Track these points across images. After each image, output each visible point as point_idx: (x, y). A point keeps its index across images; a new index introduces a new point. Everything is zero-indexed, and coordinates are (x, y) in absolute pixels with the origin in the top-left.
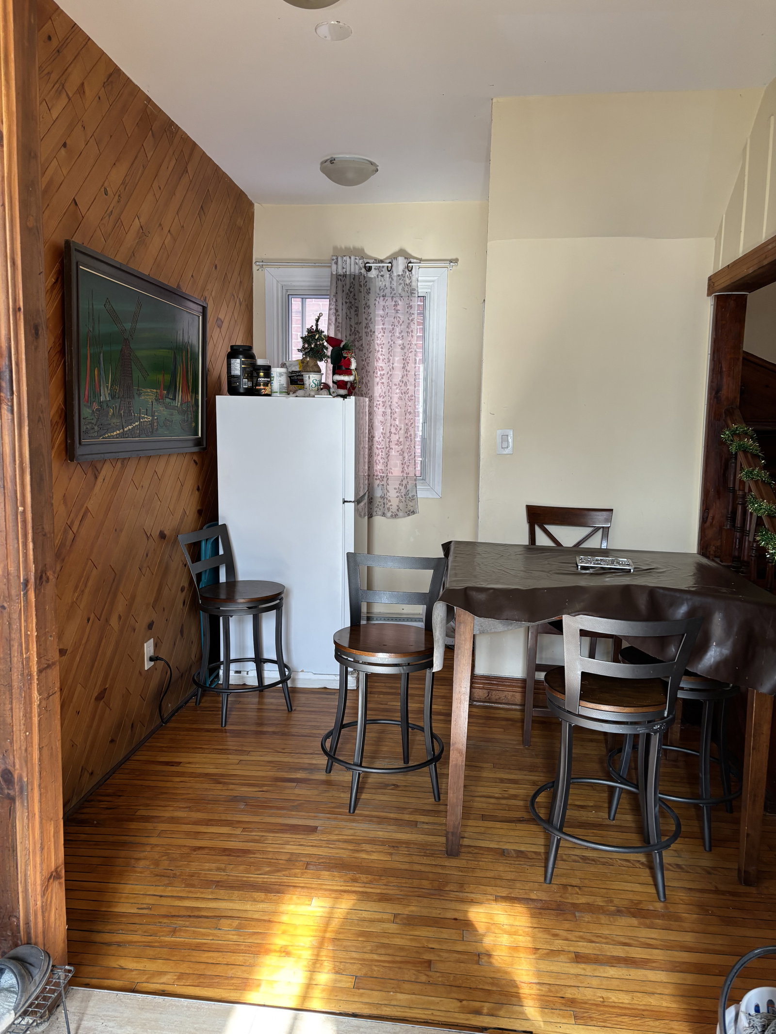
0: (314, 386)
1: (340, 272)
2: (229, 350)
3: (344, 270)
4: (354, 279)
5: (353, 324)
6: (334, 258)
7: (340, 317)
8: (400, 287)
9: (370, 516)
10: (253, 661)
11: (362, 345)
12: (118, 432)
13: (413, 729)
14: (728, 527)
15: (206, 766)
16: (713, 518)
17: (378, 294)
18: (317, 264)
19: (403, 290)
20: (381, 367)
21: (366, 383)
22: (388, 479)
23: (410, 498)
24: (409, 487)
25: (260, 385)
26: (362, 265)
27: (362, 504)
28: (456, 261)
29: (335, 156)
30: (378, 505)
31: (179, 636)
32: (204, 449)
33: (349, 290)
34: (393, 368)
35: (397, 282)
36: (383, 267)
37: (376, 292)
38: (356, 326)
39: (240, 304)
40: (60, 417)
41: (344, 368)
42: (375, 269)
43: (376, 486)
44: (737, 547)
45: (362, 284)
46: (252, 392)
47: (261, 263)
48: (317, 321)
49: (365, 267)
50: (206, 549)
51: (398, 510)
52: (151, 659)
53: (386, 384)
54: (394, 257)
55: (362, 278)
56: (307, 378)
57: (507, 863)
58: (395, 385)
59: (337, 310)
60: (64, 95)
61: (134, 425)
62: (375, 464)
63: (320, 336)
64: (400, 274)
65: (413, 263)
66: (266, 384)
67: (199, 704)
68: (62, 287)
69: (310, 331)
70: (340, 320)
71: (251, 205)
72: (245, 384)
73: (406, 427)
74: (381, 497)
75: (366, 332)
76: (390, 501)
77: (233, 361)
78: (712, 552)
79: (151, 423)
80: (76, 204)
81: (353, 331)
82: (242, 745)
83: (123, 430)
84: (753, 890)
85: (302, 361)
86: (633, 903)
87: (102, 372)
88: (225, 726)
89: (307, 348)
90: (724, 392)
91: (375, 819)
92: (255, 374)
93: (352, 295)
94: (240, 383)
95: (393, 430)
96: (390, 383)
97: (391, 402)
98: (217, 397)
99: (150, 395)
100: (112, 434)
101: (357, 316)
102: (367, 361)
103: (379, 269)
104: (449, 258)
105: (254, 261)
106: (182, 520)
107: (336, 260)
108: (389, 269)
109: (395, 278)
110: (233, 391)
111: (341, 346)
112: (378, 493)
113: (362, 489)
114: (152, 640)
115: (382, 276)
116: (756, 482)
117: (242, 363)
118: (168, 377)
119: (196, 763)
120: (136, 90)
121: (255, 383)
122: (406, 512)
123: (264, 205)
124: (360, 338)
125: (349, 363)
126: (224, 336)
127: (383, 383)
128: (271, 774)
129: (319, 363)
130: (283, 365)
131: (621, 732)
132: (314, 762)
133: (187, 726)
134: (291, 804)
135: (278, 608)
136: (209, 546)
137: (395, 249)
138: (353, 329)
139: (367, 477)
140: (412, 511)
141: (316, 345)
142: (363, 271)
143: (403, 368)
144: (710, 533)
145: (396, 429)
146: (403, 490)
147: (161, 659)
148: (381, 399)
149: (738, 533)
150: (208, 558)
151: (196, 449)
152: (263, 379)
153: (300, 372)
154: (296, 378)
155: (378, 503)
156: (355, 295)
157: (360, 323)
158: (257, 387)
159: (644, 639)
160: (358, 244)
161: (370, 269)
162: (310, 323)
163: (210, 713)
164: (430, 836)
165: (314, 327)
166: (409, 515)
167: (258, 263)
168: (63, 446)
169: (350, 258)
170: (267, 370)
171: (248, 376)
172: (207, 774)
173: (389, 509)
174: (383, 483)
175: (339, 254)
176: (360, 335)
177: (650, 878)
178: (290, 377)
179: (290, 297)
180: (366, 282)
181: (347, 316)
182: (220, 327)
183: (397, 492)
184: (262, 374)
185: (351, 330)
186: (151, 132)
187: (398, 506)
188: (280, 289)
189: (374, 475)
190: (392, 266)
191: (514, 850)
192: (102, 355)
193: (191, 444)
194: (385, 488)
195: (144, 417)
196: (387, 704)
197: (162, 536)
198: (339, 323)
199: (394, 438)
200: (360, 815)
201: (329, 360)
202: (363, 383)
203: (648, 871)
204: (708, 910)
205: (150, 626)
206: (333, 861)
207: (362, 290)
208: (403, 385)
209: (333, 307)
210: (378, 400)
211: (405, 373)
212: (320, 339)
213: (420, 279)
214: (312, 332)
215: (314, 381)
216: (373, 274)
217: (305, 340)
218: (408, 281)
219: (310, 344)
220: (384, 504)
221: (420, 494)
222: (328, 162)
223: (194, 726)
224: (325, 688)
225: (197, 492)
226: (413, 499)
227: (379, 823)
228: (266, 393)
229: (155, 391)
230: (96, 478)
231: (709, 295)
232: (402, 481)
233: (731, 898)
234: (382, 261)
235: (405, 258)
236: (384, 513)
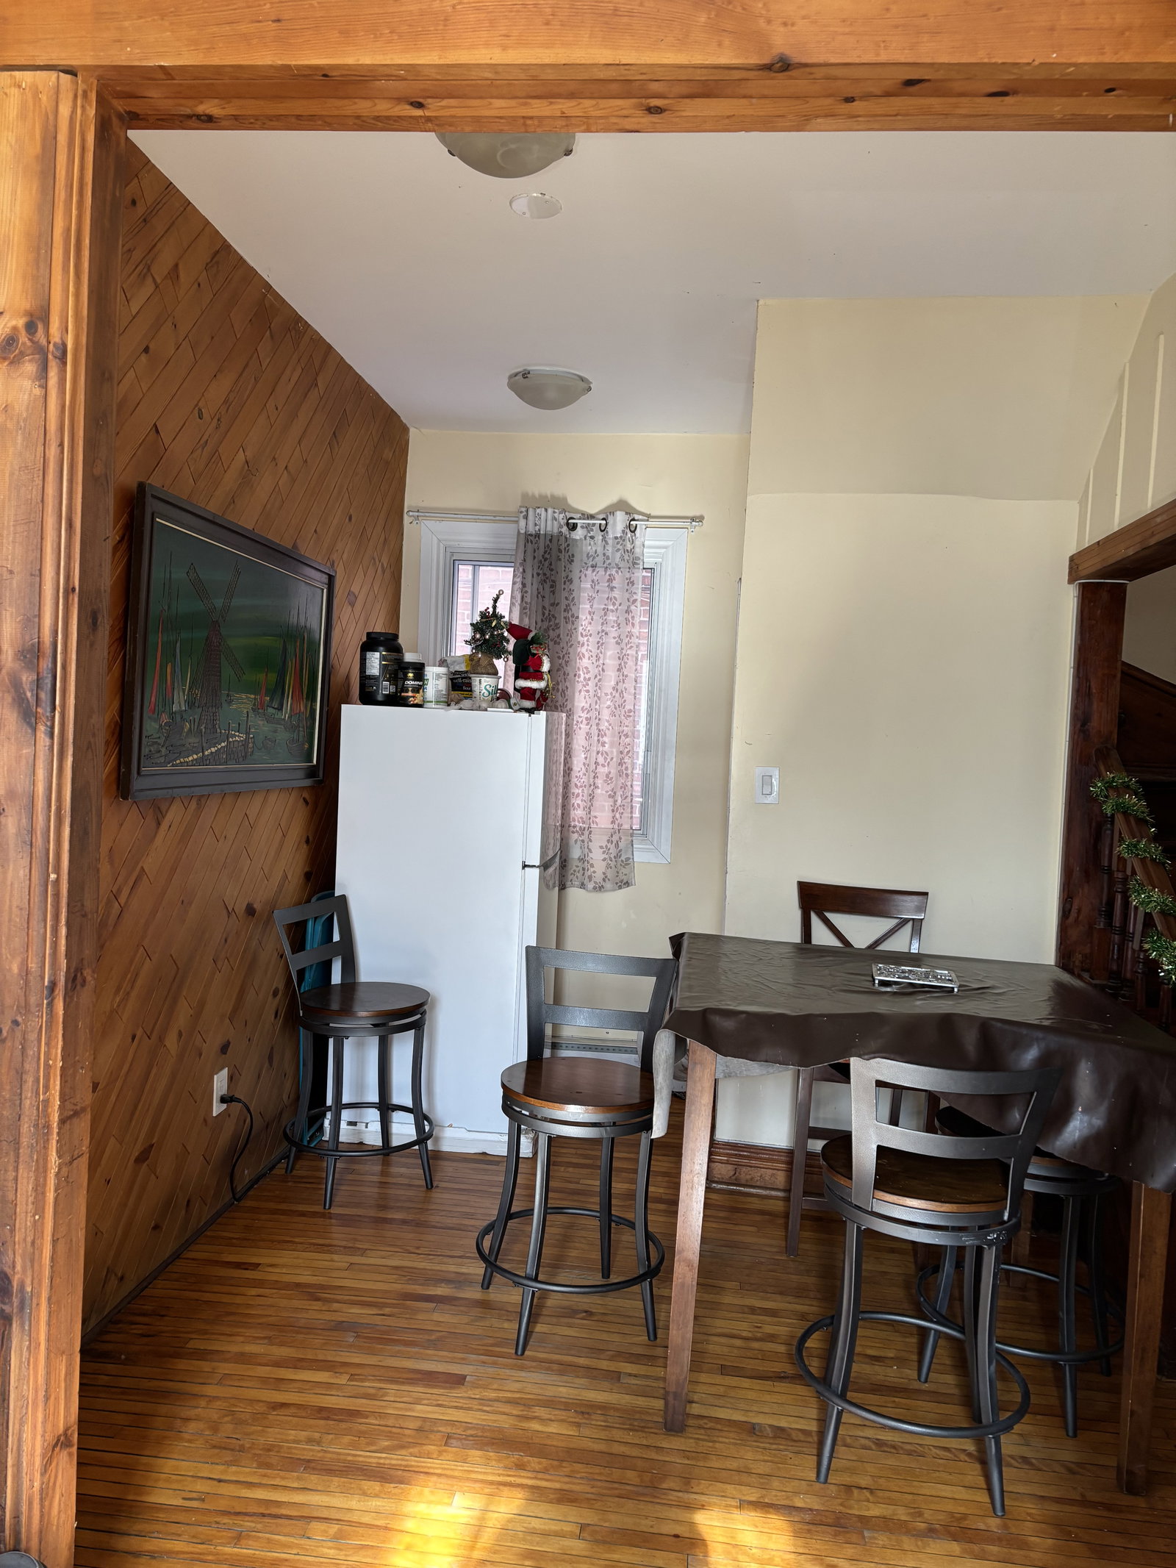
0: (486, 694)
1: (532, 530)
2: (364, 639)
3: (537, 527)
4: (551, 541)
5: (547, 606)
6: (524, 509)
7: (529, 595)
8: (618, 555)
9: (563, 887)
10: (376, 1108)
11: (559, 635)
12: (195, 756)
13: (618, 1223)
14: (1102, 926)
15: (298, 1272)
16: (1079, 911)
17: (586, 564)
18: (497, 518)
19: (622, 559)
20: (586, 668)
21: (563, 691)
22: (590, 833)
23: (622, 861)
24: (622, 845)
25: (407, 691)
26: (563, 522)
27: (551, 870)
28: (700, 519)
29: (529, 368)
30: (575, 871)
31: (267, 1064)
32: (320, 782)
33: (543, 556)
34: (603, 670)
35: (613, 547)
36: (594, 525)
37: (582, 560)
38: (551, 608)
39: (384, 572)
40: (113, 734)
41: (531, 670)
42: (582, 527)
43: (572, 842)
44: (1115, 957)
45: (562, 547)
46: (396, 700)
47: (417, 514)
48: (496, 600)
49: (568, 524)
50: (314, 932)
51: (604, 880)
52: (223, 1100)
53: (592, 693)
54: (610, 511)
55: (563, 539)
56: (477, 683)
57: (758, 1447)
58: (606, 694)
59: (524, 585)
60: (149, 280)
61: (219, 747)
62: (572, 809)
63: (499, 623)
64: (619, 536)
65: (637, 520)
66: (416, 690)
67: (291, 1171)
68: (129, 547)
69: (484, 615)
70: (528, 599)
71: (405, 430)
72: (386, 688)
73: (621, 756)
74: (580, 859)
75: (565, 618)
76: (592, 866)
77: (369, 655)
78: (1077, 963)
79: (245, 743)
80: (157, 432)
81: (547, 614)
82: (356, 1240)
83: (203, 752)
84: (1141, 1502)
85: (471, 658)
86: (953, 1517)
87: (178, 670)
88: (330, 1208)
89: (478, 640)
90: (1094, 724)
91: (555, 1367)
92: (401, 675)
93: (547, 564)
94: (378, 688)
95: (601, 760)
96: (599, 691)
97: (599, 719)
98: (344, 707)
99: (245, 703)
100: (186, 759)
101: (554, 594)
102: (566, 658)
103: (587, 527)
104: (691, 514)
105: (406, 510)
106: (281, 886)
107: (525, 513)
108: (603, 529)
109: (610, 542)
110: (368, 698)
111: (529, 638)
112: (575, 853)
113: (551, 847)
114: (226, 1070)
115: (592, 538)
116: (1143, 860)
117: (383, 658)
118: (273, 677)
119: (284, 1266)
120: (250, 274)
121: (400, 686)
122: (617, 883)
123: (422, 430)
124: (557, 626)
125: (540, 663)
126: (357, 617)
127: (588, 691)
128: (397, 1287)
129: (495, 661)
130: (442, 663)
131: (936, 1241)
132: (464, 1270)
133: (272, 1205)
134: (426, 1337)
135: (418, 1027)
136: (319, 928)
137: (611, 499)
138: (547, 613)
139: (559, 829)
140: (625, 881)
141: (492, 635)
142: (565, 530)
143: (619, 670)
144: (1074, 934)
145: (605, 759)
146: (613, 851)
147: (239, 1101)
148: (584, 715)
149: (1116, 936)
150: (316, 946)
151: (308, 782)
152: (412, 683)
153: (467, 672)
154: (460, 680)
155: (575, 868)
156: (551, 564)
157: (558, 604)
158: (403, 694)
159: (972, 1097)
160: (558, 492)
161: (574, 527)
162: (485, 604)
163: (308, 1186)
164: (640, 1398)
165: (491, 610)
166: (620, 888)
167: (411, 513)
168: (114, 776)
169: (546, 510)
170: (419, 669)
171: (390, 677)
172: (298, 1285)
173: (590, 878)
174: (583, 838)
175: (530, 504)
176: (557, 621)
177: (982, 1478)
178: (452, 679)
179: (457, 563)
180: (568, 545)
181: (539, 593)
182: (352, 605)
183: (604, 852)
184: (411, 675)
185: (544, 614)
186: (268, 332)
187: (604, 874)
188: (442, 551)
189: (569, 826)
190: (606, 524)
191: (770, 1426)
192: (178, 645)
193: (301, 774)
194: (586, 846)
195: (235, 736)
196: (578, 1183)
197: (250, 911)
198: (526, 603)
199: (602, 771)
200: (534, 1359)
201: (511, 657)
202: (558, 690)
203: (978, 1466)
204: (1070, 1533)
205: (224, 1049)
206: (488, 1434)
207: (562, 556)
208: (617, 695)
209: (518, 580)
210: (580, 715)
211: (621, 677)
212: (499, 627)
213: (647, 543)
214: (487, 617)
215: (488, 687)
216: (579, 534)
217: (476, 627)
218: (629, 546)
219: (483, 634)
220: (584, 869)
221: (639, 857)
222: (520, 377)
223: (284, 1206)
224: (484, 1154)
225: (305, 846)
226: (628, 863)
227: (561, 1373)
228: (415, 702)
229: (253, 696)
230: (159, 824)
231: (1071, 581)
232: (612, 836)
233: (1105, 1514)
234: (592, 517)
235: (627, 513)
236: (583, 884)
